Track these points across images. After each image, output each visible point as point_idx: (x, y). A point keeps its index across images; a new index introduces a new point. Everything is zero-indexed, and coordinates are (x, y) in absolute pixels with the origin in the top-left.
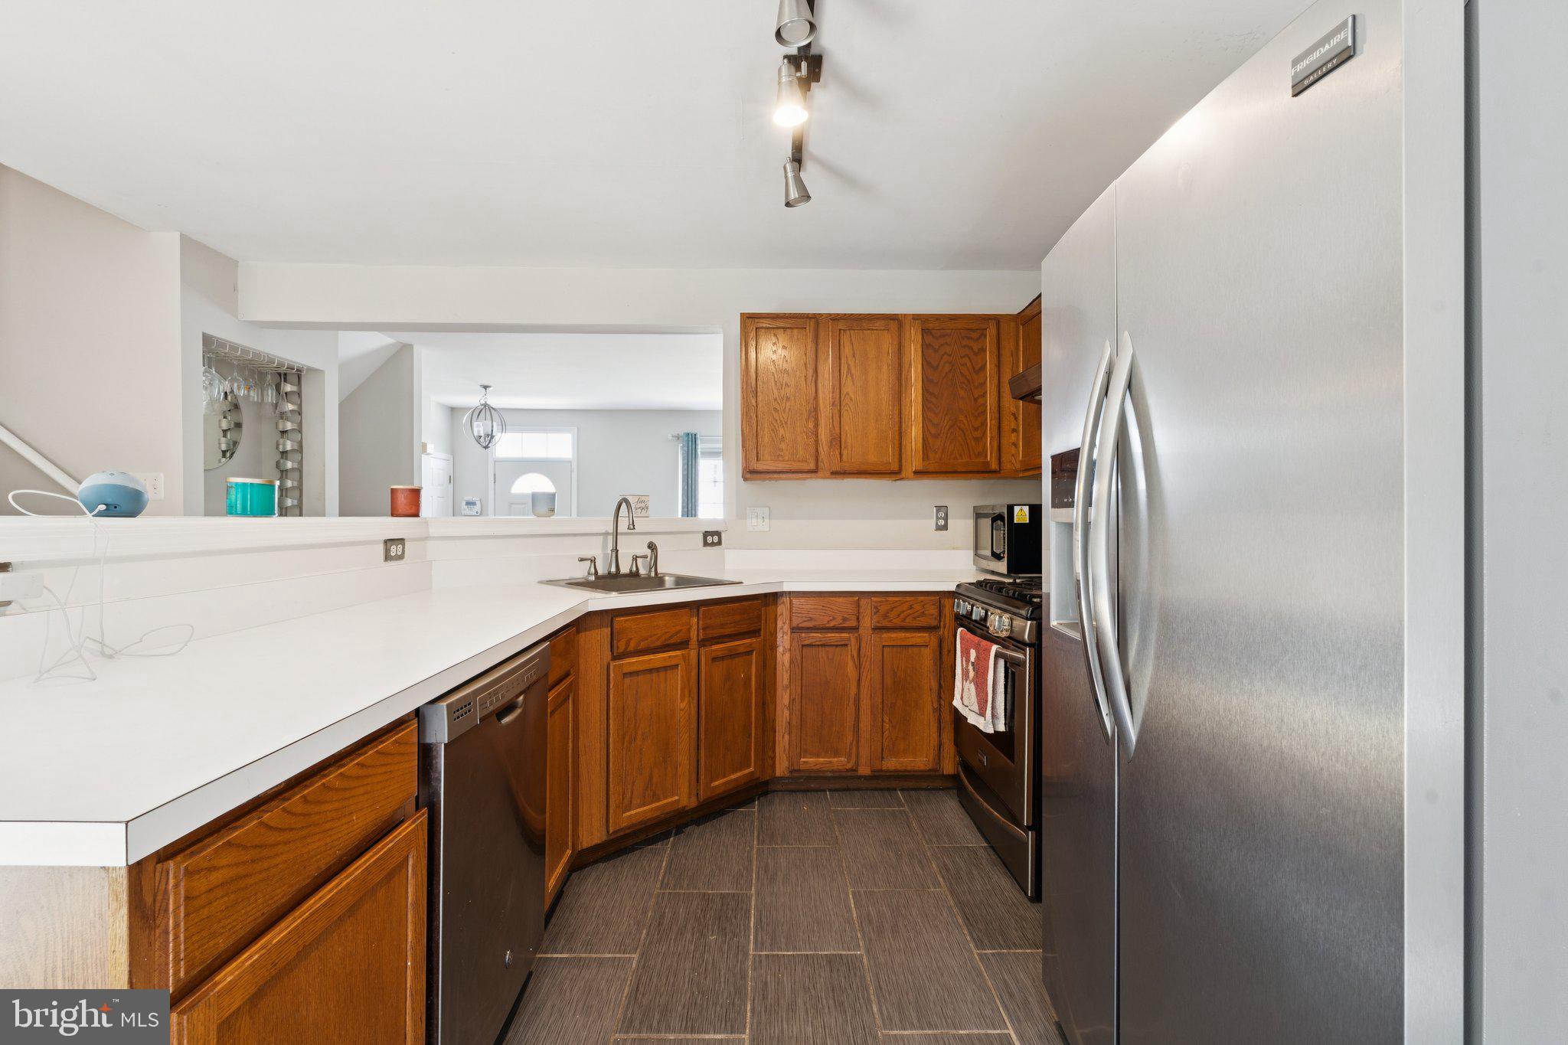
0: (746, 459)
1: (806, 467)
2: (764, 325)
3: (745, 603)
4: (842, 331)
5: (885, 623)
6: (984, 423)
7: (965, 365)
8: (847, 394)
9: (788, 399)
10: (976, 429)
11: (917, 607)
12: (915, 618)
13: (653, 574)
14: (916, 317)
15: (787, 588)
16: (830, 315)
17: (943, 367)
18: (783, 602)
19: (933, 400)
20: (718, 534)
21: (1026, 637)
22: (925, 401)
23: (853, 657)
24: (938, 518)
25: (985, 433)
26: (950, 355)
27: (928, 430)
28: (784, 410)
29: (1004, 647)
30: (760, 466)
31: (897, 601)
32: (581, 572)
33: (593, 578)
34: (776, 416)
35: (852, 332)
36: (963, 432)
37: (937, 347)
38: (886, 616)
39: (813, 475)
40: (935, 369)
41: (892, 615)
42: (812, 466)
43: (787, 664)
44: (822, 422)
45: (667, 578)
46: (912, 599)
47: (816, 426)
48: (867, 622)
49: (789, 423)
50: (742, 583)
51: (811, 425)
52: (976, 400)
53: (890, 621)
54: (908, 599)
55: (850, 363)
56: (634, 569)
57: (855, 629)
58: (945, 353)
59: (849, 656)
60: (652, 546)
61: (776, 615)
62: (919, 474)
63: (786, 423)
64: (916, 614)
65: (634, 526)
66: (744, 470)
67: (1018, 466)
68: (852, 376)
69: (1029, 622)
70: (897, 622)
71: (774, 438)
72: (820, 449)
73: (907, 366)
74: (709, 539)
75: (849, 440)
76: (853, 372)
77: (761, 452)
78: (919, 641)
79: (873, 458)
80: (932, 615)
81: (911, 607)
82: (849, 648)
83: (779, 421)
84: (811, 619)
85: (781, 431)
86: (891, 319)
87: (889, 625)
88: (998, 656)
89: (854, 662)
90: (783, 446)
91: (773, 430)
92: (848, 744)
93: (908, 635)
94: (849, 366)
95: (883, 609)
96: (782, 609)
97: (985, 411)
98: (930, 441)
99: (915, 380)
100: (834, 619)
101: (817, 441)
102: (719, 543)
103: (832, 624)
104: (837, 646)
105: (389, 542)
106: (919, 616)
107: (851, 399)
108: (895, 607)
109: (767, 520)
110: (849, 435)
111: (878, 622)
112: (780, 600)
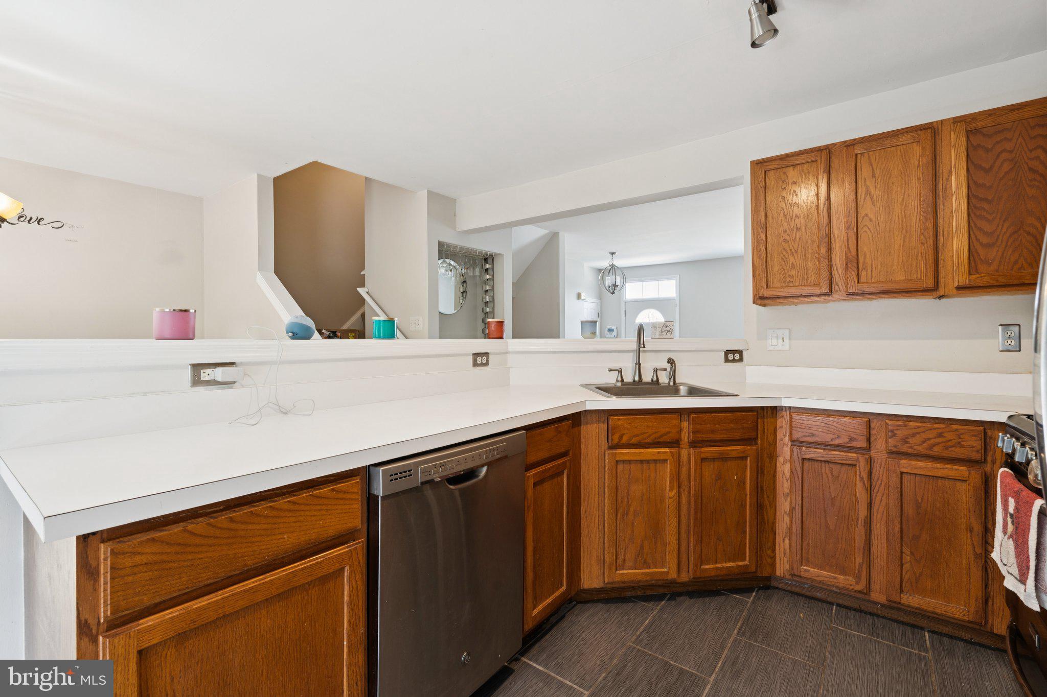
0: (756, 287)
1: (817, 291)
2: (772, 167)
3: (738, 414)
4: (859, 156)
5: (904, 448)
8: (866, 215)
9: (798, 229)
11: (949, 436)
12: (946, 448)
13: (672, 383)
14: (956, 121)
16: (845, 142)
17: (999, 166)
18: (783, 416)
19: (984, 205)
20: (740, 353)
23: (862, 478)
24: (1005, 338)
26: (1011, 151)
28: (794, 240)
30: (769, 292)
31: (919, 427)
32: (611, 379)
33: (619, 384)
34: (786, 246)
35: (871, 153)
37: (990, 147)
38: (904, 441)
39: (827, 298)
41: (913, 441)
42: (825, 290)
43: (787, 474)
44: (837, 247)
45: (681, 387)
47: (830, 250)
48: (881, 445)
49: (799, 250)
50: (737, 395)
51: (823, 250)
53: (911, 448)
54: (936, 426)
56: (655, 379)
57: (864, 451)
58: (1004, 151)
59: (858, 476)
60: (671, 361)
61: (776, 428)
62: (964, 289)
63: (796, 252)
64: (950, 443)
66: (754, 297)
68: (872, 198)
70: (921, 449)
71: (785, 267)
72: (834, 272)
73: (945, 176)
74: (731, 357)
75: (868, 261)
76: (873, 192)
77: (770, 280)
78: (952, 474)
79: (899, 277)
80: (973, 447)
81: (940, 435)
82: (858, 468)
83: (789, 251)
84: (813, 435)
85: (792, 259)
86: (921, 130)
87: (910, 451)
90: (793, 273)
91: (783, 259)
92: (857, 565)
93: (935, 465)
94: (867, 187)
95: (901, 433)
96: (783, 422)
99: (957, 188)
100: (839, 437)
101: (830, 265)
102: (741, 360)
103: (836, 442)
104: (843, 464)
105: (476, 355)
106: (951, 446)
107: (871, 220)
108: (918, 433)
109: (787, 341)
110: (868, 256)
111: (895, 446)
112: (779, 414)
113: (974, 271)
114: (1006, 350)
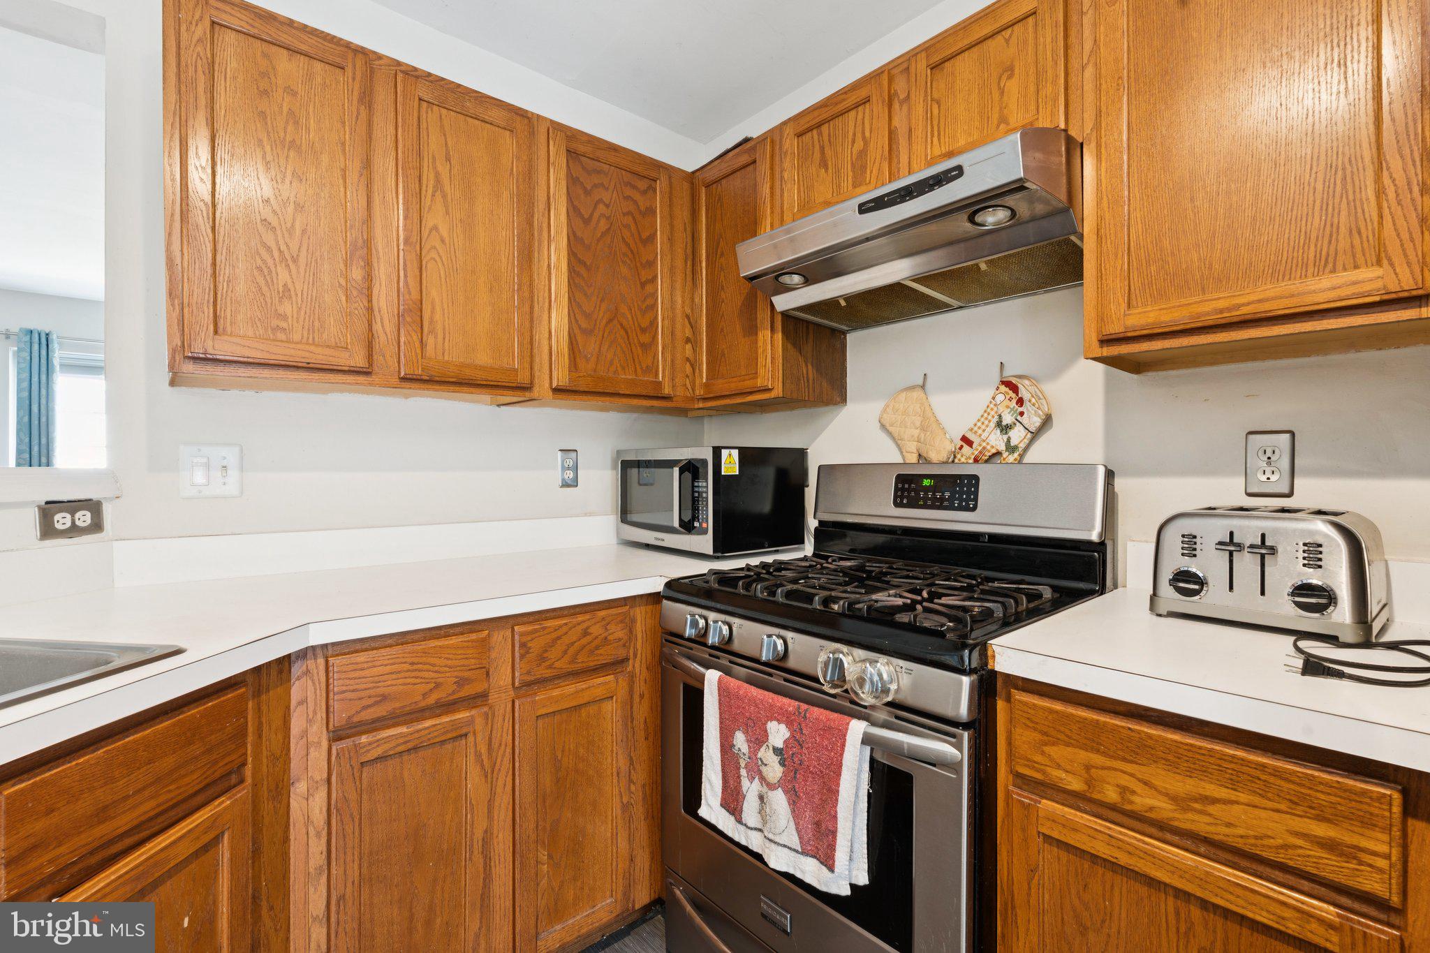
0: (180, 324)
1: (344, 360)
2: (236, 22)
3: (194, 711)
4: (423, 105)
5: (541, 672)
6: (654, 322)
7: (627, 226)
8: (435, 228)
10: (643, 331)
11: (596, 630)
12: (591, 652)
14: (558, 129)
15: (317, 636)
16: (399, 64)
17: (598, 221)
18: (308, 672)
19: (583, 271)
20: (94, 507)
21: (961, 708)
22: (572, 271)
23: (478, 755)
24: (564, 469)
25: (655, 337)
26: (607, 206)
27: (577, 321)
28: (291, 231)
30: (222, 348)
31: (561, 627)
34: (269, 238)
35: (444, 112)
36: (627, 332)
37: (589, 188)
38: (542, 659)
39: (361, 379)
40: (587, 221)
41: (553, 654)
42: (359, 361)
43: (319, 816)
44: (382, 272)
46: (587, 616)
47: (369, 278)
48: (503, 677)
49: (302, 260)
51: (357, 274)
52: (643, 285)
53: (550, 667)
54: (580, 618)
55: (440, 168)
57: (480, 699)
58: (600, 201)
59: (472, 757)
61: (288, 708)
62: (562, 394)
63: (295, 260)
64: (593, 644)
66: (173, 353)
67: (699, 392)
68: (444, 196)
69: (964, 679)
70: (563, 665)
71: (265, 289)
72: (377, 327)
73: (542, 205)
74: (63, 521)
75: (438, 316)
76: (447, 188)
77: (226, 313)
78: (599, 692)
79: (483, 358)
80: (620, 640)
81: (586, 633)
82: (471, 738)
83: (276, 254)
84: (384, 698)
85: (283, 276)
86: (517, 114)
87: (548, 673)
88: (865, 741)
89: (482, 766)
90: (287, 308)
91: (260, 269)
94: (437, 175)
95: (536, 646)
96: (305, 687)
97: (654, 306)
98: (579, 338)
99: (556, 234)
100: (438, 685)
101: (369, 310)
102: (97, 526)
103: (431, 700)
104: (442, 742)
106: (597, 648)
107: (443, 241)
108: (559, 638)
109: (233, 474)
110: (438, 308)
111: (528, 673)
112: (297, 669)
113: (574, 365)
114: (565, 485)
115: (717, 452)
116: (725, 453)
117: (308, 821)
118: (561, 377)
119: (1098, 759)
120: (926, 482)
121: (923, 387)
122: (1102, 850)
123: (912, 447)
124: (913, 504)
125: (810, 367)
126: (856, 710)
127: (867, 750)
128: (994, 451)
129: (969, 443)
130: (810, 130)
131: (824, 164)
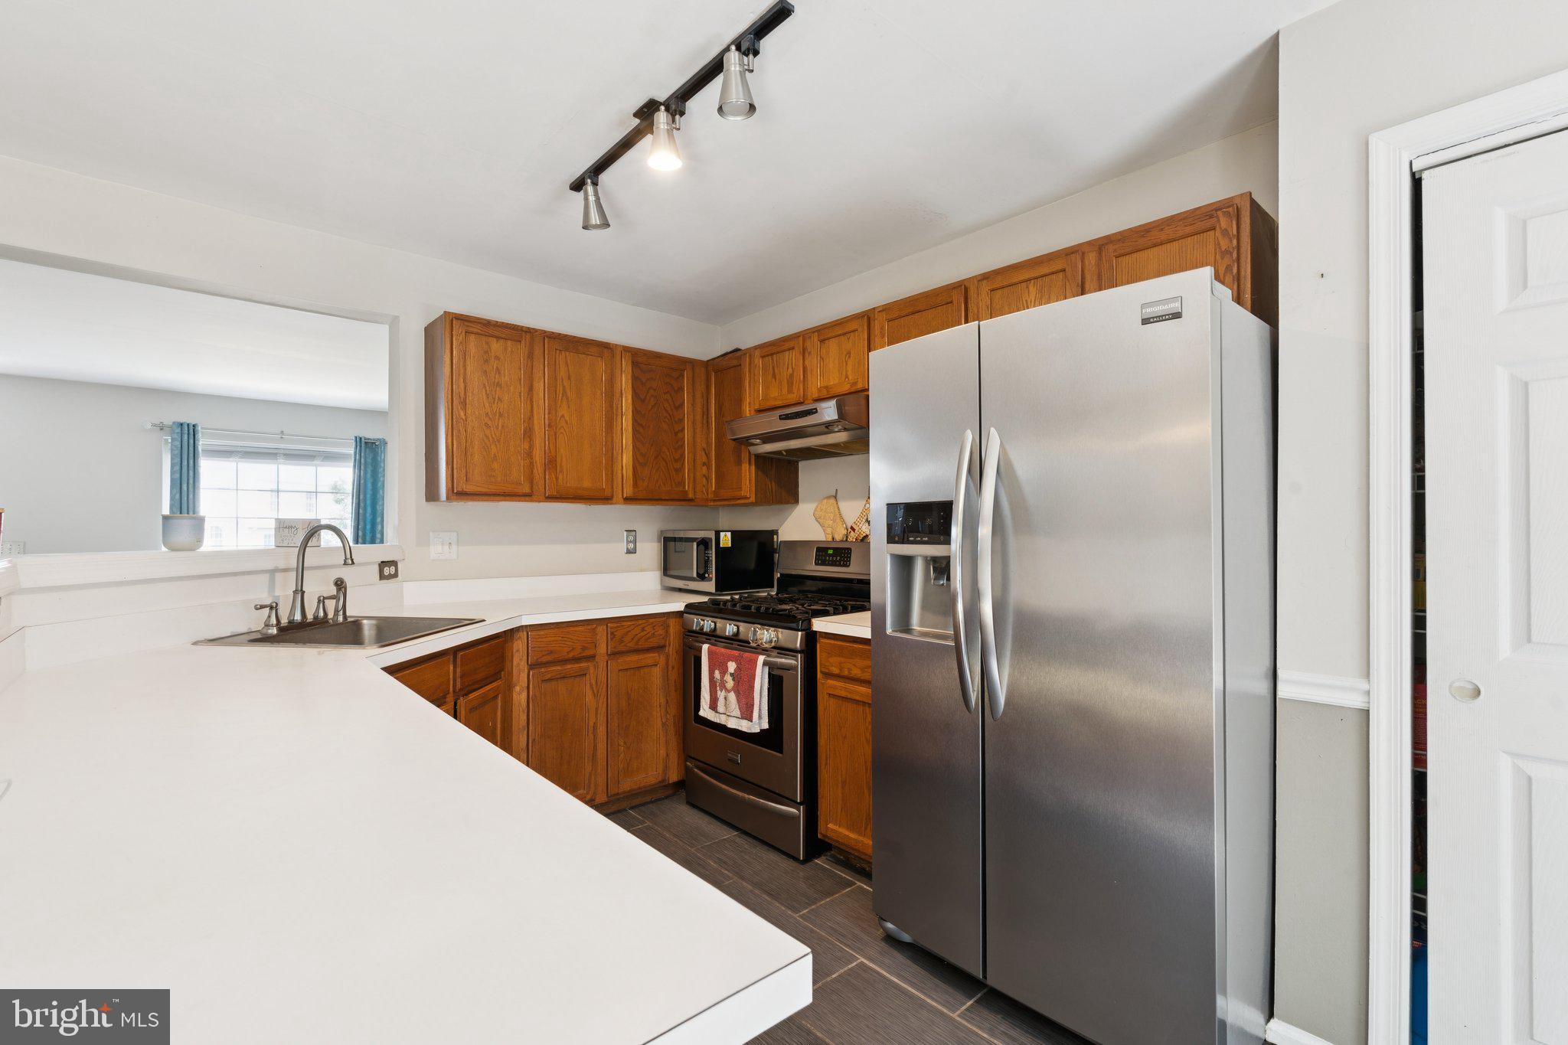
0: (451, 478)
1: (519, 490)
2: (475, 330)
3: (492, 642)
4: (558, 352)
5: (621, 648)
6: (682, 455)
7: (667, 400)
8: (563, 416)
9: (501, 415)
10: (676, 461)
11: (648, 629)
12: (646, 640)
13: (341, 619)
14: (627, 349)
15: (525, 621)
16: (545, 332)
17: (650, 400)
18: (520, 637)
19: (641, 430)
21: (798, 645)
22: (634, 430)
23: (592, 685)
24: (628, 542)
25: (683, 464)
26: (655, 390)
27: (638, 458)
29: (768, 656)
30: (469, 488)
31: (631, 625)
32: (256, 622)
33: (274, 631)
34: (488, 432)
35: (568, 353)
36: (666, 462)
37: (644, 381)
38: (621, 641)
39: (527, 498)
40: (643, 401)
41: (627, 639)
42: (527, 490)
43: (524, 702)
44: (538, 442)
45: (365, 622)
46: (644, 621)
47: (531, 447)
48: (602, 649)
49: (502, 441)
50: (484, 621)
51: (526, 445)
52: (676, 434)
53: (625, 645)
54: (640, 622)
55: (565, 384)
56: (321, 614)
57: (592, 657)
58: (651, 388)
59: (588, 685)
60: (340, 584)
61: (512, 652)
62: (628, 500)
63: (499, 441)
64: (647, 636)
65: (352, 560)
66: (449, 490)
67: (711, 496)
68: (567, 399)
69: (800, 633)
70: (632, 645)
71: (486, 456)
72: (535, 472)
73: (617, 395)
74: (387, 571)
75: (564, 464)
76: (568, 394)
77: (471, 471)
78: (650, 661)
79: (587, 484)
80: (661, 635)
81: (643, 630)
82: (588, 676)
83: (491, 439)
84: (551, 652)
85: (494, 449)
86: (603, 347)
87: (624, 649)
88: (765, 663)
89: (593, 691)
90: (495, 466)
92: (587, 775)
93: (641, 656)
94: (564, 387)
95: (618, 634)
96: (519, 646)
97: (683, 446)
98: (638, 467)
99: (626, 410)
100: (573, 649)
101: (531, 463)
102: (396, 575)
103: (571, 655)
104: (575, 676)
106: (649, 638)
107: (567, 423)
108: (630, 631)
109: (454, 547)
110: (564, 459)
111: (615, 648)
112: (516, 636)
113: (635, 484)
114: (629, 552)
115: (717, 534)
116: (722, 534)
117: (520, 704)
118: (628, 491)
119: (842, 659)
120: (830, 552)
121: (835, 497)
122: (843, 694)
123: (829, 530)
124: (823, 564)
125: (773, 483)
126: (760, 650)
127: (767, 669)
128: (864, 535)
129: (854, 530)
130: (768, 356)
131: (774, 376)
